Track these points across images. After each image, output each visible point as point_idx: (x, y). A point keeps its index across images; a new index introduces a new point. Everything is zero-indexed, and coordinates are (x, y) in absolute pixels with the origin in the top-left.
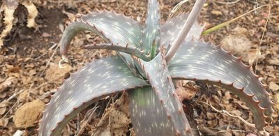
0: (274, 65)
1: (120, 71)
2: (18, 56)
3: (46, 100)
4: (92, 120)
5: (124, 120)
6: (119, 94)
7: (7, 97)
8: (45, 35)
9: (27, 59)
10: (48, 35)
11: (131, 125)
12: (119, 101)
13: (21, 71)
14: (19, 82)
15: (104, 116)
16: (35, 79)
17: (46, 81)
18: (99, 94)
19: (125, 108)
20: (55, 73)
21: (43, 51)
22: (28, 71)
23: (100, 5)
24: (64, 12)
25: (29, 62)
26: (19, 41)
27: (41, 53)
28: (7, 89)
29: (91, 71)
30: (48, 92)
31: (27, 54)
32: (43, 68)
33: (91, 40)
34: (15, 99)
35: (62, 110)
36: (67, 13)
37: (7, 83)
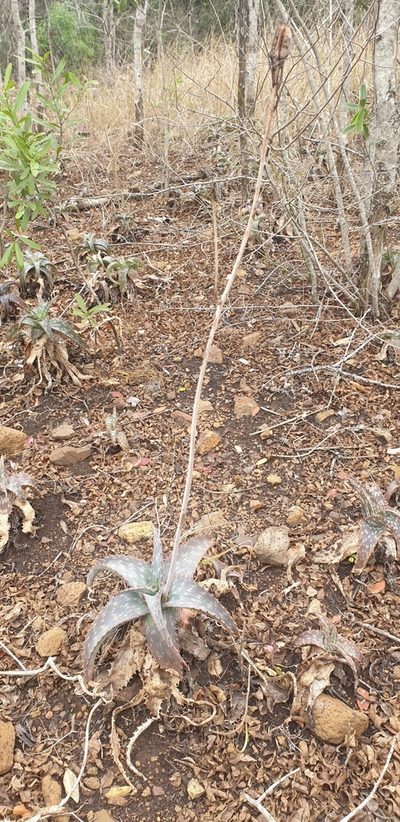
0: (319, 564)
1: (136, 602)
2: (19, 575)
3: (65, 627)
4: (115, 643)
5: (142, 638)
6: (137, 620)
7: (22, 627)
8: (45, 540)
9: (30, 577)
10: (49, 540)
11: (146, 642)
12: (137, 624)
13: (28, 594)
14: (29, 607)
15: (126, 637)
16: (47, 603)
17: (59, 604)
18: (123, 621)
19: (141, 629)
20: (70, 593)
21: (47, 565)
22: (36, 593)
23: (111, 479)
24: (64, 501)
25: (32, 581)
26: (15, 552)
27: (45, 568)
28: (19, 618)
29: (115, 604)
30: (66, 618)
31: (28, 570)
32: (52, 587)
33: (104, 544)
34: (29, 628)
35: (98, 633)
36: (67, 502)
37: (17, 611)
